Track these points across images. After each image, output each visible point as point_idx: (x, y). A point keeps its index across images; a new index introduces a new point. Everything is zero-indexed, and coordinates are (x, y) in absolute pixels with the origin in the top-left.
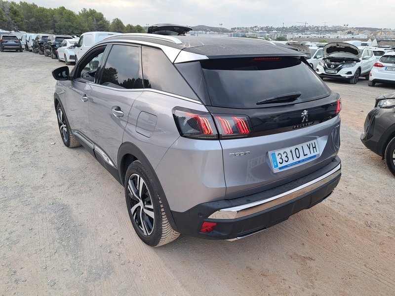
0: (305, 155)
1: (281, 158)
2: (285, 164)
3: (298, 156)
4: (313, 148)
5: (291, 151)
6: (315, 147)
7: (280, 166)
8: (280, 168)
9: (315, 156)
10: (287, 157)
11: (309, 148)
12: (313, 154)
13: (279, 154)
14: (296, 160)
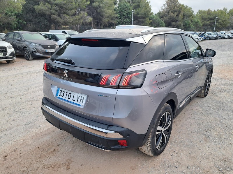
0: (73, 100)
1: (61, 93)
2: (61, 97)
3: (69, 98)
4: (81, 100)
5: (67, 93)
6: (83, 100)
7: (58, 96)
8: (58, 98)
9: (80, 105)
10: (63, 94)
11: (78, 98)
12: (78, 103)
13: (61, 90)
14: (67, 99)
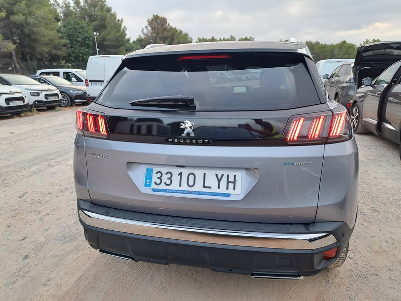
0: (204, 187)
1: (160, 178)
2: (162, 186)
3: (191, 185)
4: (228, 182)
5: (180, 174)
6: (234, 183)
7: (154, 186)
8: (154, 190)
9: (228, 195)
10: (170, 179)
11: (219, 181)
13: (159, 172)
14: (185, 188)
